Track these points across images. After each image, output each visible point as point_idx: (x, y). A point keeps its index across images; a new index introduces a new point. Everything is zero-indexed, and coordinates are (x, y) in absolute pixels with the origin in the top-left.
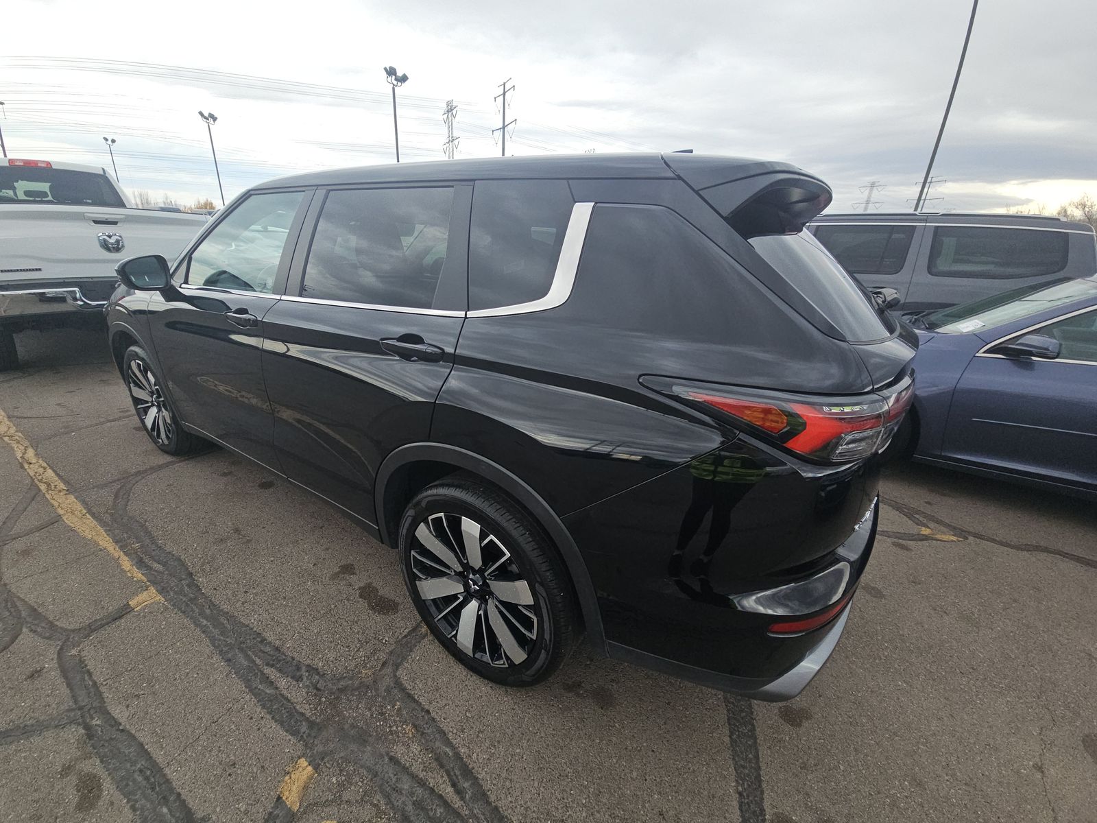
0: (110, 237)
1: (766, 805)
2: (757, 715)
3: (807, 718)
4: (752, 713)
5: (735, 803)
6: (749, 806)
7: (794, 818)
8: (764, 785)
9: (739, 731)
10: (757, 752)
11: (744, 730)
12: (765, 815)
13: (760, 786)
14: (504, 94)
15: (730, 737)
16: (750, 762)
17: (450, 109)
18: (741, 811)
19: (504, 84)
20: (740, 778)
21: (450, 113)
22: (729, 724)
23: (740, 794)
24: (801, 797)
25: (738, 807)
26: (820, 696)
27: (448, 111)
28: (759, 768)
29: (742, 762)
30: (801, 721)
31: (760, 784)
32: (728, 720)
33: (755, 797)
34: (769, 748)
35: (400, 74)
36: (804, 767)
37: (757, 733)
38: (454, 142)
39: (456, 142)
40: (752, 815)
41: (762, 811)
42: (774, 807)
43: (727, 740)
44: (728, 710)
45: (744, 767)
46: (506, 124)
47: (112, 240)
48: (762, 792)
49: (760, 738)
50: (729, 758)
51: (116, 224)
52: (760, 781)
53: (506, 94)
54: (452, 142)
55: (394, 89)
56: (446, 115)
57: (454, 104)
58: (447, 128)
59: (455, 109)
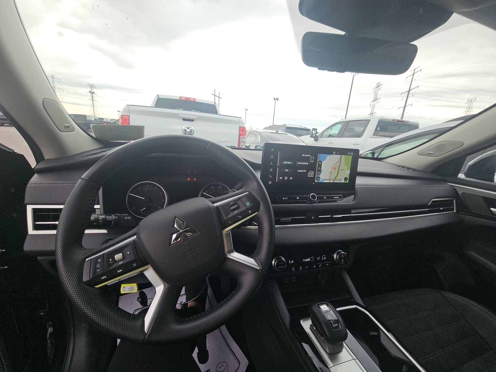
0: (188, 128)
14: (413, 74)
19: (415, 69)
27: (377, 87)
39: (378, 100)
46: (411, 89)
47: (188, 130)
51: (193, 121)
53: (415, 74)
54: (375, 100)
55: (353, 77)
56: (375, 89)
57: (381, 83)
58: (374, 95)
59: (381, 86)
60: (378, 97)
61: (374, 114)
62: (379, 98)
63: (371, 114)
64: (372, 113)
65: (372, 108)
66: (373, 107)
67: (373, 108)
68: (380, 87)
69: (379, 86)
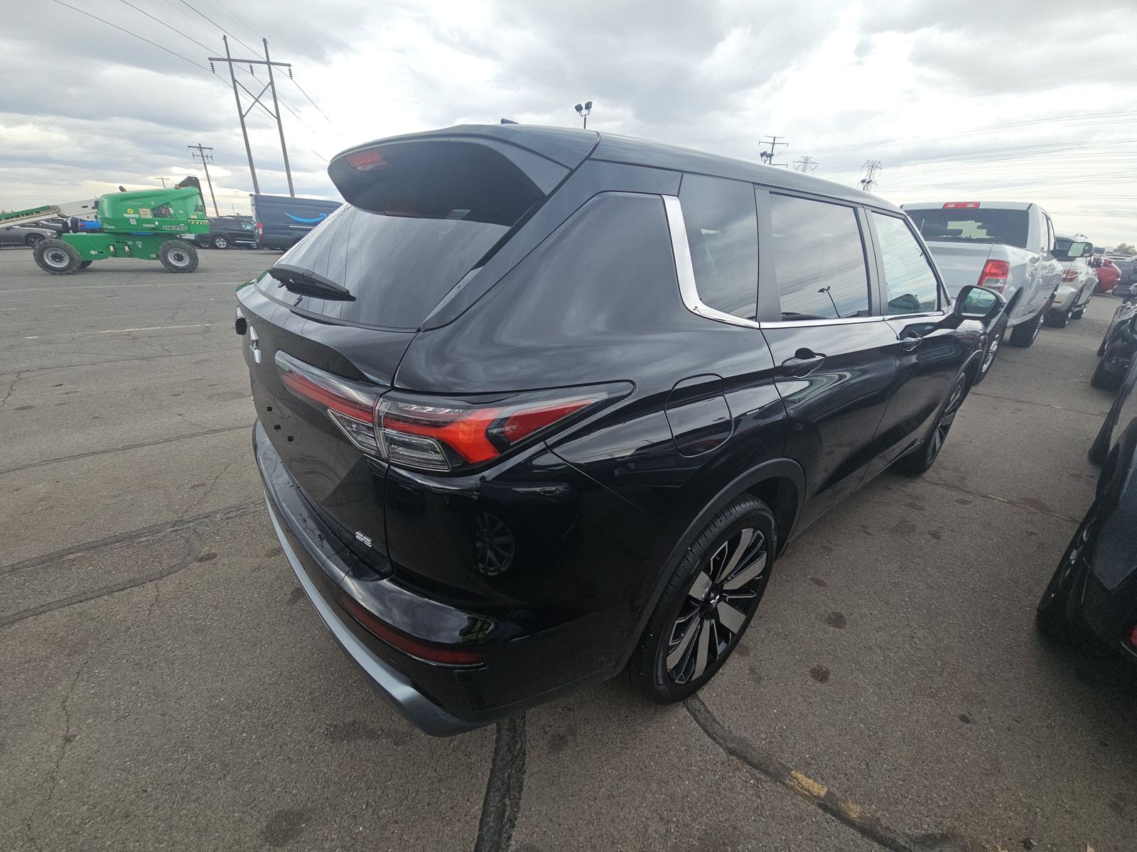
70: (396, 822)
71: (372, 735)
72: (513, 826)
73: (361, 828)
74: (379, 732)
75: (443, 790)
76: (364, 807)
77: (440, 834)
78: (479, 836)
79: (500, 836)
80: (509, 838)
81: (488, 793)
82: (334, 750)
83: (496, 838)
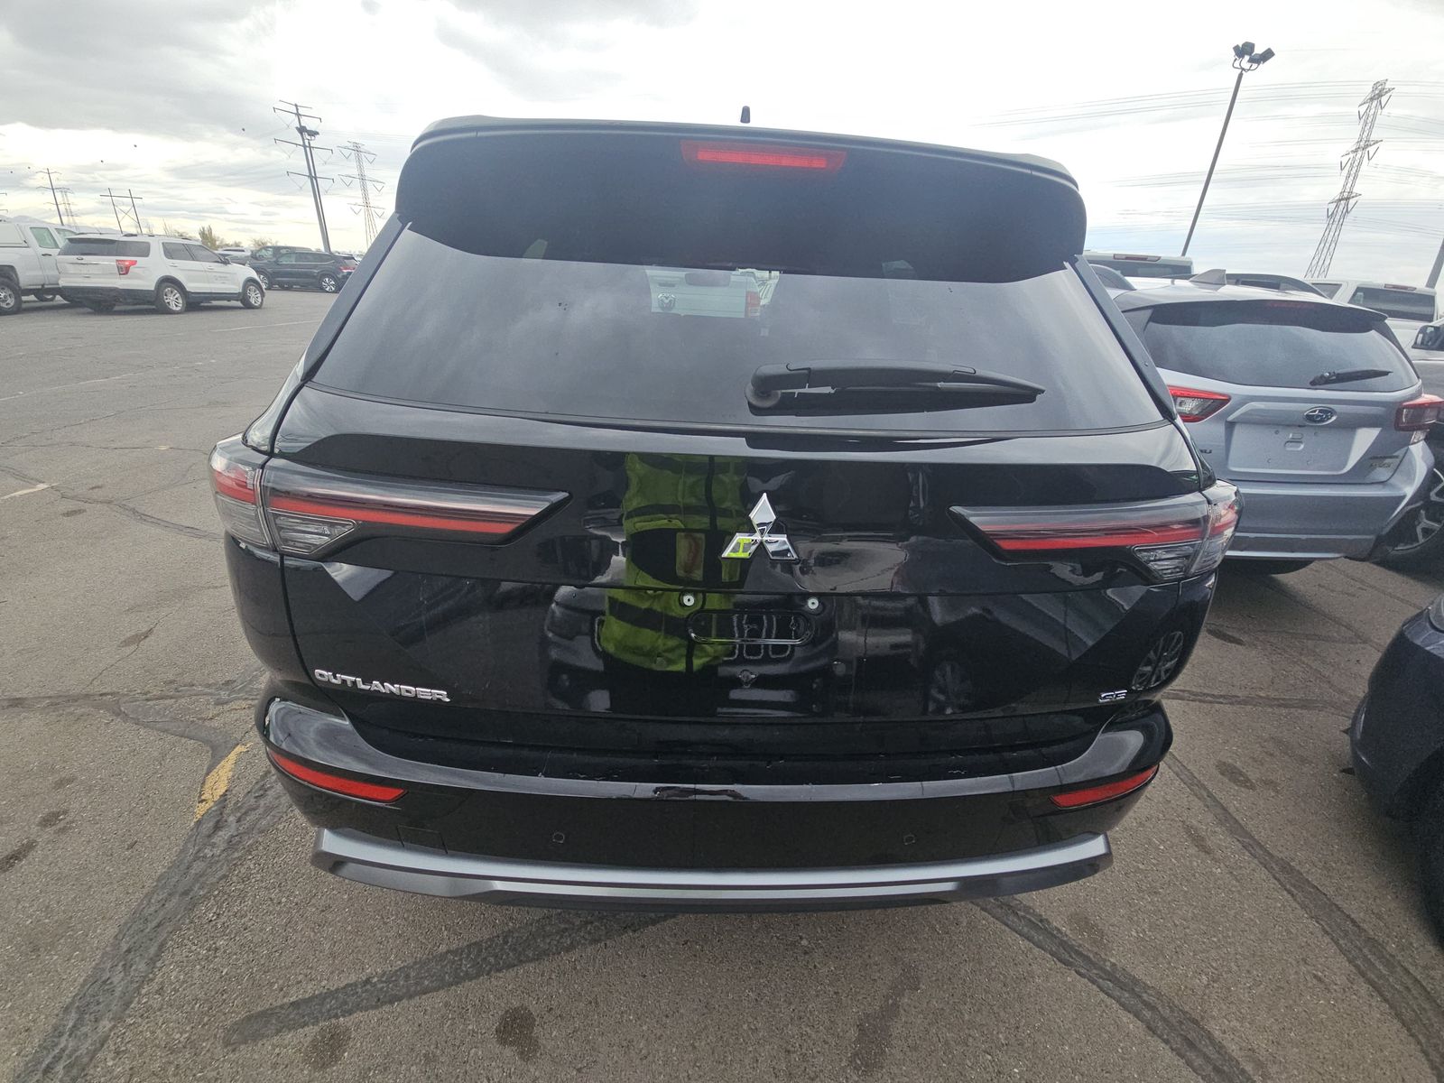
0: (667, 298)
1: (358, 1016)
2: (497, 979)
3: (522, 1053)
4: (499, 970)
5: (353, 978)
6: (353, 995)
7: (346, 1054)
8: (387, 1008)
9: (461, 960)
10: (437, 989)
11: (466, 966)
12: (344, 1016)
13: (384, 1003)
15: (448, 952)
16: (416, 984)
17: (1379, 94)
18: (344, 988)
20: (390, 978)
21: (1376, 102)
22: (469, 946)
23: (368, 981)
24: (379, 1060)
25: (349, 982)
26: (579, 1070)
27: (1372, 99)
28: (411, 997)
29: (413, 974)
30: (512, 1043)
31: (386, 1003)
32: (475, 943)
33: (367, 999)
34: (447, 1005)
35: (1259, 50)
36: (429, 1059)
37: (467, 984)
38: (1369, 149)
39: (1372, 149)
40: (341, 1000)
41: (350, 1012)
42: (358, 1027)
43: (443, 948)
44: (491, 940)
45: (407, 977)
48: (376, 1007)
49: (460, 990)
50: (416, 958)
52: (391, 1002)
54: (1364, 145)
55: (1240, 76)
56: (1366, 105)
57: (1388, 86)
58: (1360, 127)
59: (1388, 95)
60: (1374, 137)
61: (1352, 202)
62: (1377, 142)
63: (1340, 200)
64: (1346, 195)
65: (1348, 177)
66: (1353, 175)
67: (1351, 178)
68: (1384, 99)
69: (1380, 95)
70: (1017, 1028)
71: (891, 1011)
72: (1049, 923)
73: (1015, 1070)
74: (890, 1001)
75: (993, 964)
76: (989, 1057)
77: (1041, 988)
78: (1050, 954)
79: (1056, 937)
80: (1059, 930)
81: (1007, 925)
82: (895, 1070)
83: (1057, 941)
